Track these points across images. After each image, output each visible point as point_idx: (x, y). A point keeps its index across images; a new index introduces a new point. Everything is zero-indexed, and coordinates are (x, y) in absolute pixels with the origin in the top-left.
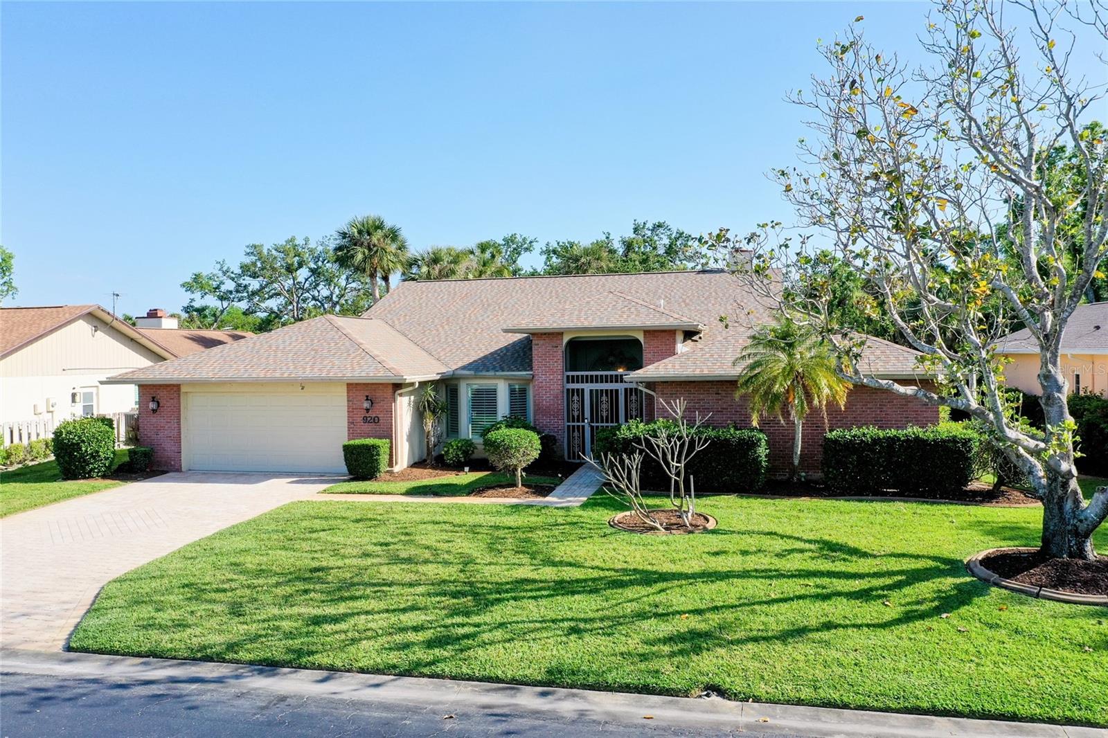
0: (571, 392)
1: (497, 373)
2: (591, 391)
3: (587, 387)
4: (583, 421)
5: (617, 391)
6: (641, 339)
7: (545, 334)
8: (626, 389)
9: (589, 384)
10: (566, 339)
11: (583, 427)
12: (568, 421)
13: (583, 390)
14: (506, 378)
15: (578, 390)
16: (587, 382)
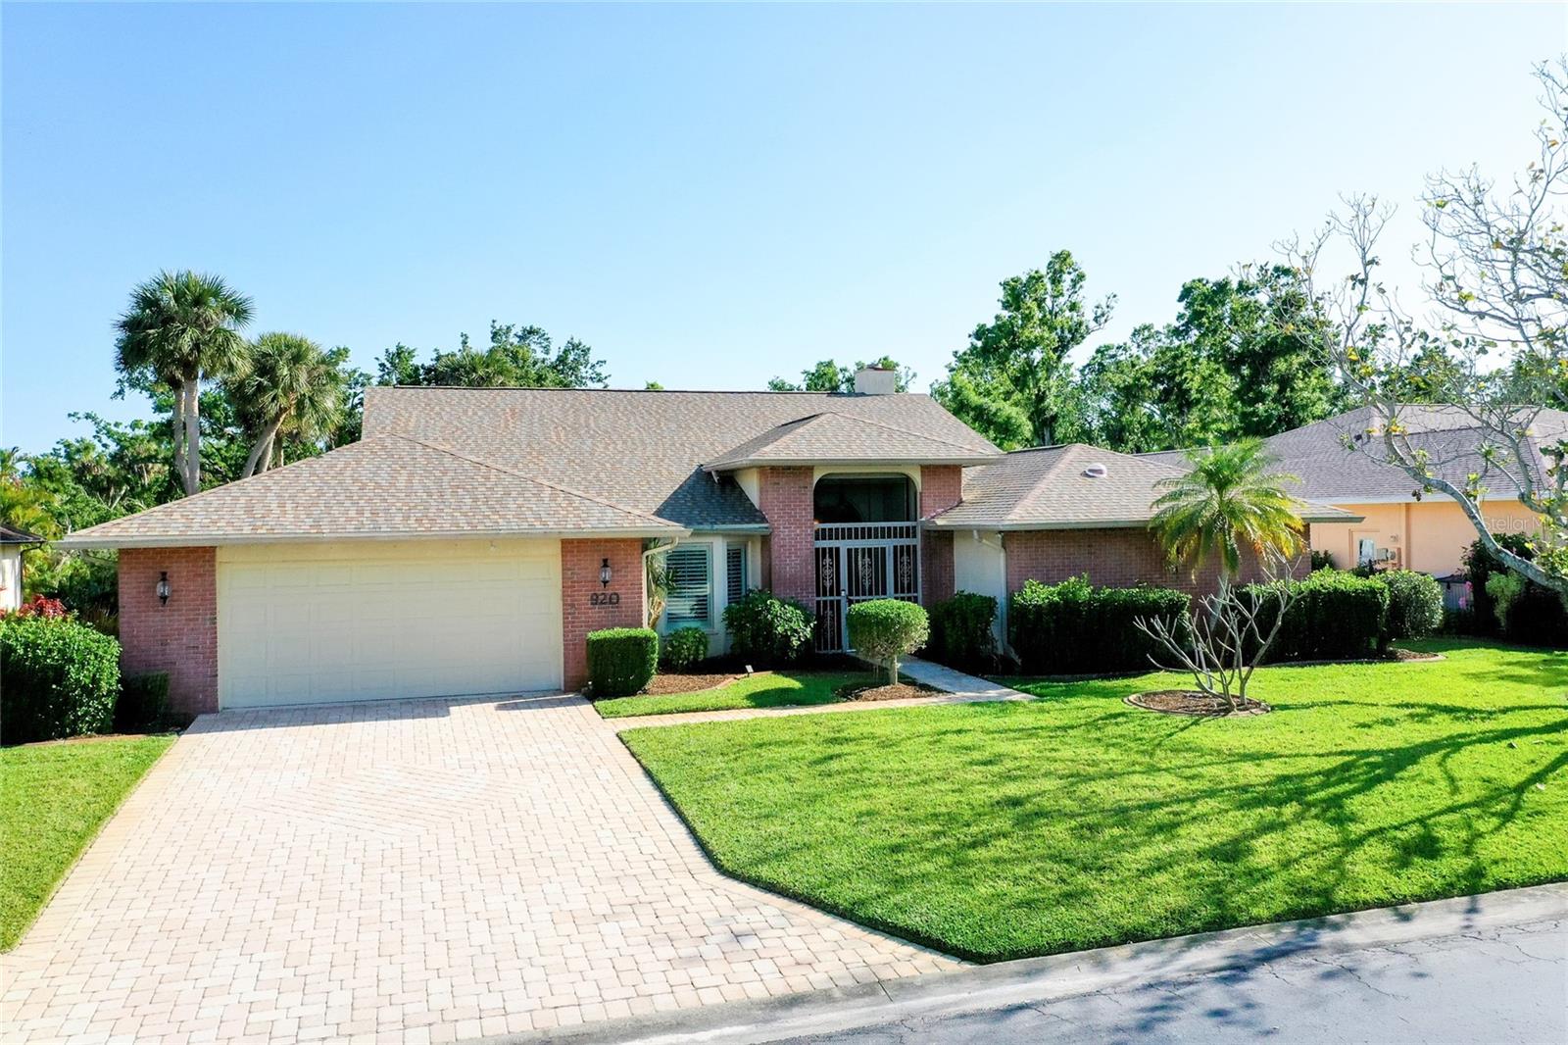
0: (820, 554)
1: (716, 527)
2: (849, 551)
3: (844, 545)
4: (839, 594)
5: (883, 549)
6: (917, 477)
7: (789, 468)
8: (895, 547)
9: (847, 541)
10: (817, 476)
11: (839, 602)
12: (818, 595)
13: (838, 549)
14: (725, 535)
15: (831, 549)
16: (843, 538)
